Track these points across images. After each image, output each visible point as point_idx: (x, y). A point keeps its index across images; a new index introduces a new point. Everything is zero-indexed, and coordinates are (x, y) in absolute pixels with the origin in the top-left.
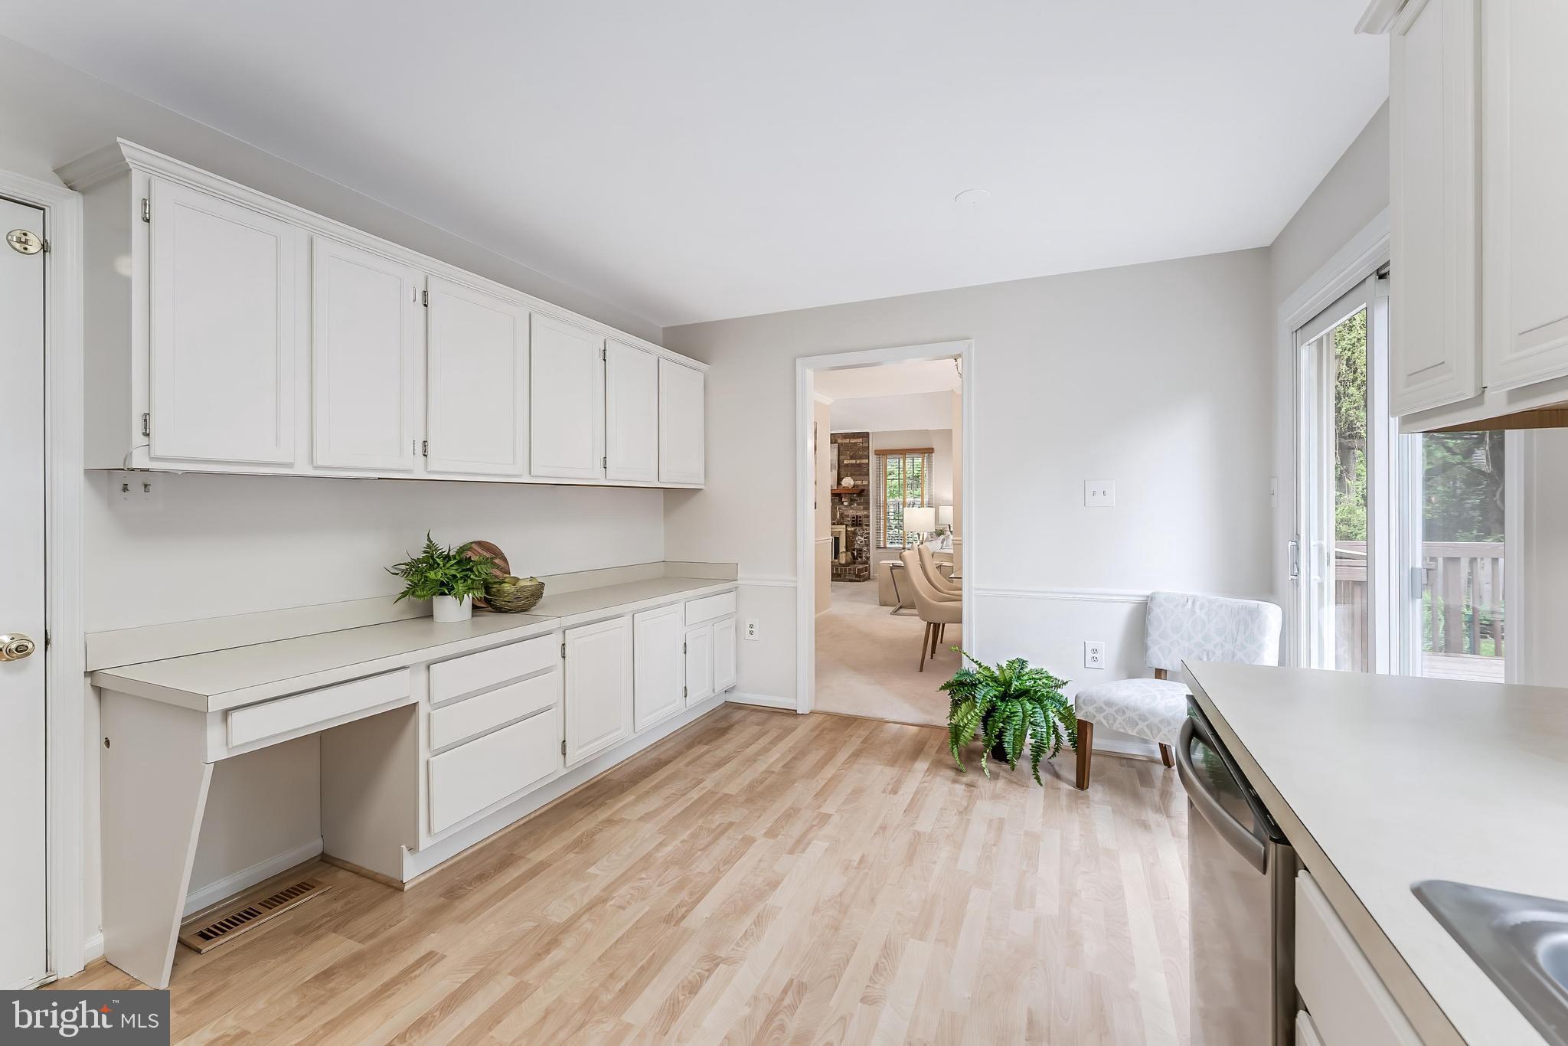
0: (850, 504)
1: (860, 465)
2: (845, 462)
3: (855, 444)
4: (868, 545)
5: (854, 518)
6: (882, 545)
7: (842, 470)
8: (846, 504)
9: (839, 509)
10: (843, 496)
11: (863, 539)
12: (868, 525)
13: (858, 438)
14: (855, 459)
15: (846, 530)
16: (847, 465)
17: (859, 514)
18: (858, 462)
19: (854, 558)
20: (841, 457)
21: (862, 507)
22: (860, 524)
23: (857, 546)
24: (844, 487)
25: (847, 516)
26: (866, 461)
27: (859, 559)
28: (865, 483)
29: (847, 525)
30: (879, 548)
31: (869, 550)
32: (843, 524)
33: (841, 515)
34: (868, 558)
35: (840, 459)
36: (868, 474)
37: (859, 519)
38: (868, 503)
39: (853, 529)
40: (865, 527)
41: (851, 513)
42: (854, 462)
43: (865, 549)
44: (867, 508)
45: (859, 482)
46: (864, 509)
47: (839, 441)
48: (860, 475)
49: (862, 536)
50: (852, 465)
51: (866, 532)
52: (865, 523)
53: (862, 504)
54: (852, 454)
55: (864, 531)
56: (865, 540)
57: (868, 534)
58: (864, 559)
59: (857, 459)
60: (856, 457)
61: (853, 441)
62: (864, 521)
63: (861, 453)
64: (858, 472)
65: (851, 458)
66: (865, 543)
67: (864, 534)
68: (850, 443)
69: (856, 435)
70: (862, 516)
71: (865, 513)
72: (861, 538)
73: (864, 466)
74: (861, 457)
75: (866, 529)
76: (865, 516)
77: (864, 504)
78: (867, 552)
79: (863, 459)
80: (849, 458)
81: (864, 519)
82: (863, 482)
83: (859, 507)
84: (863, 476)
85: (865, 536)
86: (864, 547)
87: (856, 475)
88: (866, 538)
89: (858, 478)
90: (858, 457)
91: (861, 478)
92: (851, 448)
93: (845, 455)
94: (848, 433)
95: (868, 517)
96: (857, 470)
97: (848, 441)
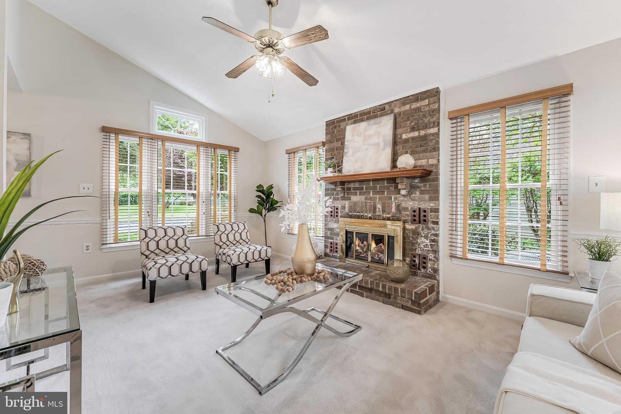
0: (410, 193)
1: (424, 138)
2: (404, 136)
3: (418, 109)
4: (436, 252)
5: (414, 211)
6: (459, 253)
7: (399, 148)
8: (403, 192)
9: (395, 199)
10: (398, 181)
11: (428, 242)
12: (437, 223)
13: (423, 99)
14: (418, 130)
15: (404, 229)
16: (407, 141)
17: (423, 206)
18: (422, 133)
19: (413, 265)
20: (399, 131)
21: (427, 197)
22: (425, 221)
23: (418, 251)
24: (399, 169)
25: (406, 209)
26: (434, 130)
27: (423, 270)
28: (432, 161)
29: (405, 222)
30: (452, 256)
31: (437, 259)
32: (400, 220)
33: (398, 207)
34: (436, 271)
35: (397, 133)
36: (436, 149)
37: (422, 214)
38: (437, 191)
39: (413, 227)
40: (431, 225)
41: (411, 204)
42: (416, 134)
43: (431, 256)
44: (435, 197)
45: (423, 162)
46: (431, 199)
47: (397, 110)
48: (424, 151)
49: (426, 237)
50: (413, 139)
51: (433, 232)
52: (432, 219)
53: (428, 192)
54: (413, 124)
55: (430, 231)
56: (432, 243)
57: (437, 235)
58: (430, 272)
59: (422, 129)
60: (421, 127)
61: (414, 106)
62: (431, 216)
63: (426, 120)
64: (423, 146)
65: (413, 129)
66: (431, 247)
67: (431, 235)
68: (411, 109)
69: (418, 97)
70: (428, 208)
71: (432, 205)
72: (426, 240)
73: (431, 138)
74: (426, 127)
75: (433, 228)
76: (433, 210)
77: (431, 192)
78: (434, 261)
79: (430, 128)
80: (409, 131)
81: (431, 214)
82: (430, 160)
83: (423, 196)
84: (430, 151)
85: (432, 239)
86: (431, 254)
87: (418, 151)
88: (433, 241)
89: (422, 155)
90: (424, 126)
91: (428, 154)
92: (412, 116)
93: (404, 127)
94: (409, 97)
95: (436, 211)
96: (420, 144)
97: (407, 107)
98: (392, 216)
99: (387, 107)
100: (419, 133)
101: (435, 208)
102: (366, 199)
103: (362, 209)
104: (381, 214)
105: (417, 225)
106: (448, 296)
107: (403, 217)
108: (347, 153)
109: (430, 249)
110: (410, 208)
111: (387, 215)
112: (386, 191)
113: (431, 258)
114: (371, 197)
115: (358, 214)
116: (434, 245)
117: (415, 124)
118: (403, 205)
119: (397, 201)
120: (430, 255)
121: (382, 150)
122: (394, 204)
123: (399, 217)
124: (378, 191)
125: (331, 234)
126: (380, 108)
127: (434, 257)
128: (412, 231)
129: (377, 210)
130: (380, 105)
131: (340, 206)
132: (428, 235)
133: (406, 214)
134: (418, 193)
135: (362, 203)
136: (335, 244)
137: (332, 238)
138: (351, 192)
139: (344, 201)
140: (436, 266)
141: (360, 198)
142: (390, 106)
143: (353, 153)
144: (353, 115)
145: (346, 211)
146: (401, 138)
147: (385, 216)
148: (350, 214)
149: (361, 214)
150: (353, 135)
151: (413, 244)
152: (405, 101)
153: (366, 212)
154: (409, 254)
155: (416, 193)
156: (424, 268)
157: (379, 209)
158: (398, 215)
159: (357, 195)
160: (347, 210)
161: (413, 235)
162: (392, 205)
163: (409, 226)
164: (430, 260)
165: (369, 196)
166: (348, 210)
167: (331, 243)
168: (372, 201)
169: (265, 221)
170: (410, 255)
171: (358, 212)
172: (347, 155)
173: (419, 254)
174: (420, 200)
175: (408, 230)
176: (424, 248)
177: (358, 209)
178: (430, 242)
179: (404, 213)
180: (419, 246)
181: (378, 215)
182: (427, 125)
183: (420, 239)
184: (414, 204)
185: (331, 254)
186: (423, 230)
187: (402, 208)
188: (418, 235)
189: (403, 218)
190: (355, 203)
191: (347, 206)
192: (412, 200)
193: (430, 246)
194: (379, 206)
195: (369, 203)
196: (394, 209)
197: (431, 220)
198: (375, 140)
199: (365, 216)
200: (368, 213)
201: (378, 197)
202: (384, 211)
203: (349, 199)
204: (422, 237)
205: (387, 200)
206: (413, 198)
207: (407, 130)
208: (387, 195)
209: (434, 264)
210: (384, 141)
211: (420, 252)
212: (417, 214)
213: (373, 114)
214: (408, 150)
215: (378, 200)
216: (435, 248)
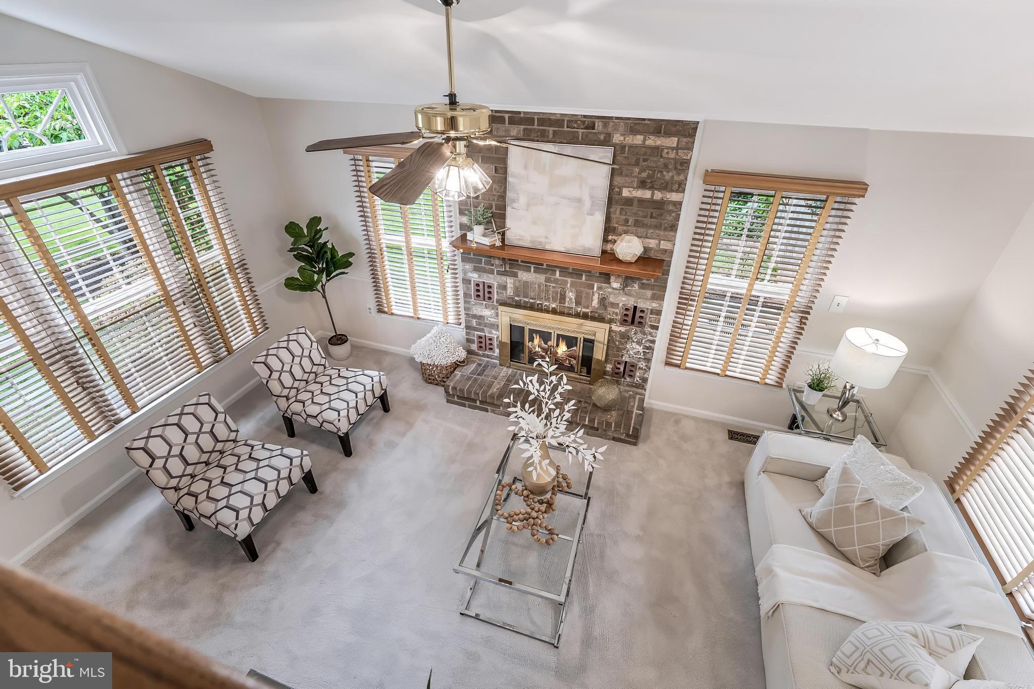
0: (624, 286)
1: (660, 205)
2: (626, 193)
3: (657, 150)
4: (648, 360)
5: (627, 309)
7: (616, 211)
8: (616, 285)
9: (599, 288)
11: (640, 349)
12: (657, 328)
13: (668, 134)
14: (652, 188)
15: (611, 332)
16: (629, 201)
17: (641, 305)
18: (658, 195)
20: (620, 182)
21: (649, 293)
22: (640, 323)
23: (626, 358)
25: (614, 305)
26: (674, 197)
27: (628, 379)
28: (664, 245)
29: (611, 322)
30: (668, 364)
31: (649, 368)
32: (603, 318)
33: (603, 301)
34: (645, 380)
35: (615, 183)
36: (673, 228)
37: (638, 314)
38: (664, 288)
39: (623, 329)
40: (648, 329)
41: (625, 300)
42: (647, 194)
43: (642, 364)
44: (659, 297)
45: (652, 245)
46: (654, 298)
47: (617, 138)
48: (655, 227)
49: (639, 343)
50: (641, 201)
51: (649, 338)
52: (651, 322)
53: (651, 287)
54: (644, 175)
55: (645, 336)
56: (646, 351)
57: (653, 342)
58: (637, 381)
59: (659, 190)
60: (657, 185)
61: (652, 141)
62: (649, 319)
63: (668, 176)
64: (655, 218)
65: (643, 185)
66: (644, 355)
67: (646, 341)
68: (643, 146)
69: (660, 127)
70: (648, 309)
71: (654, 305)
72: (638, 347)
73: (671, 207)
74: (666, 187)
75: (651, 334)
76: (655, 311)
77: (655, 287)
78: (645, 370)
79: (672, 191)
80: (635, 185)
81: (651, 316)
82: (662, 242)
83: (643, 291)
84: (665, 229)
85: (647, 345)
86: (642, 363)
87: (647, 225)
88: (647, 348)
89: (652, 231)
90: (662, 183)
91: (662, 233)
92: (645, 160)
93: (627, 176)
94: (644, 119)
95: (658, 313)
96: (652, 213)
97: (638, 139)
98: (591, 312)
99: (599, 125)
100: (653, 194)
101: (657, 309)
102: (548, 280)
103: (539, 295)
104: (574, 307)
105: (628, 328)
106: (653, 402)
107: (610, 314)
108: (513, 201)
109: (643, 357)
110: (621, 305)
111: (583, 310)
112: (584, 275)
113: (641, 366)
114: (557, 279)
115: (531, 301)
116: (648, 353)
117: (649, 176)
118: (612, 299)
119: (601, 293)
120: (640, 363)
121: (588, 214)
122: (596, 295)
123: (602, 314)
124: (571, 273)
125: (480, 324)
126: (584, 122)
127: (646, 366)
128: (619, 334)
129: (567, 299)
130: (585, 116)
131: (496, 284)
132: (642, 341)
133: (614, 312)
134: (636, 286)
135: (539, 286)
136: (487, 339)
137: (482, 331)
138: (518, 265)
139: (504, 278)
140: (646, 376)
141: (536, 278)
142: (605, 125)
143: (528, 205)
144: (522, 115)
145: (508, 293)
146: (620, 193)
147: (579, 309)
148: (516, 298)
149: (538, 302)
150: (525, 166)
151: (619, 350)
152: (636, 126)
153: (548, 300)
154: (611, 360)
155: (633, 286)
156: (630, 376)
157: (571, 299)
158: (600, 312)
159: (530, 271)
160: (510, 292)
161: (622, 339)
162: (594, 297)
163: (616, 328)
164: (640, 368)
165: (553, 277)
166: (512, 292)
167: (480, 337)
168: (559, 286)
169: (324, 297)
170: (613, 362)
171: (531, 298)
172: (515, 205)
173: (626, 362)
174: (639, 296)
175: (615, 332)
176: (634, 355)
177: (532, 294)
178: (643, 349)
179: (610, 310)
180: (628, 352)
181: (568, 307)
182: (667, 184)
183: (630, 345)
184: (628, 300)
185: (481, 352)
186: (635, 334)
187: (608, 302)
188: (628, 339)
189: (609, 316)
190: (526, 284)
191: (509, 286)
192: (626, 294)
193: (642, 354)
194: (571, 295)
195: (554, 287)
196: (595, 303)
197: (649, 323)
198: (573, 190)
199: (545, 306)
200: (549, 301)
201: (569, 281)
202: (578, 303)
203: (515, 275)
204: (634, 342)
205: (585, 288)
206: (627, 293)
207: (632, 182)
208: (586, 280)
209: (644, 374)
210: (592, 197)
211: (627, 360)
212: (630, 313)
213: (569, 129)
214: (630, 217)
215: (569, 286)
216: (648, 356)
